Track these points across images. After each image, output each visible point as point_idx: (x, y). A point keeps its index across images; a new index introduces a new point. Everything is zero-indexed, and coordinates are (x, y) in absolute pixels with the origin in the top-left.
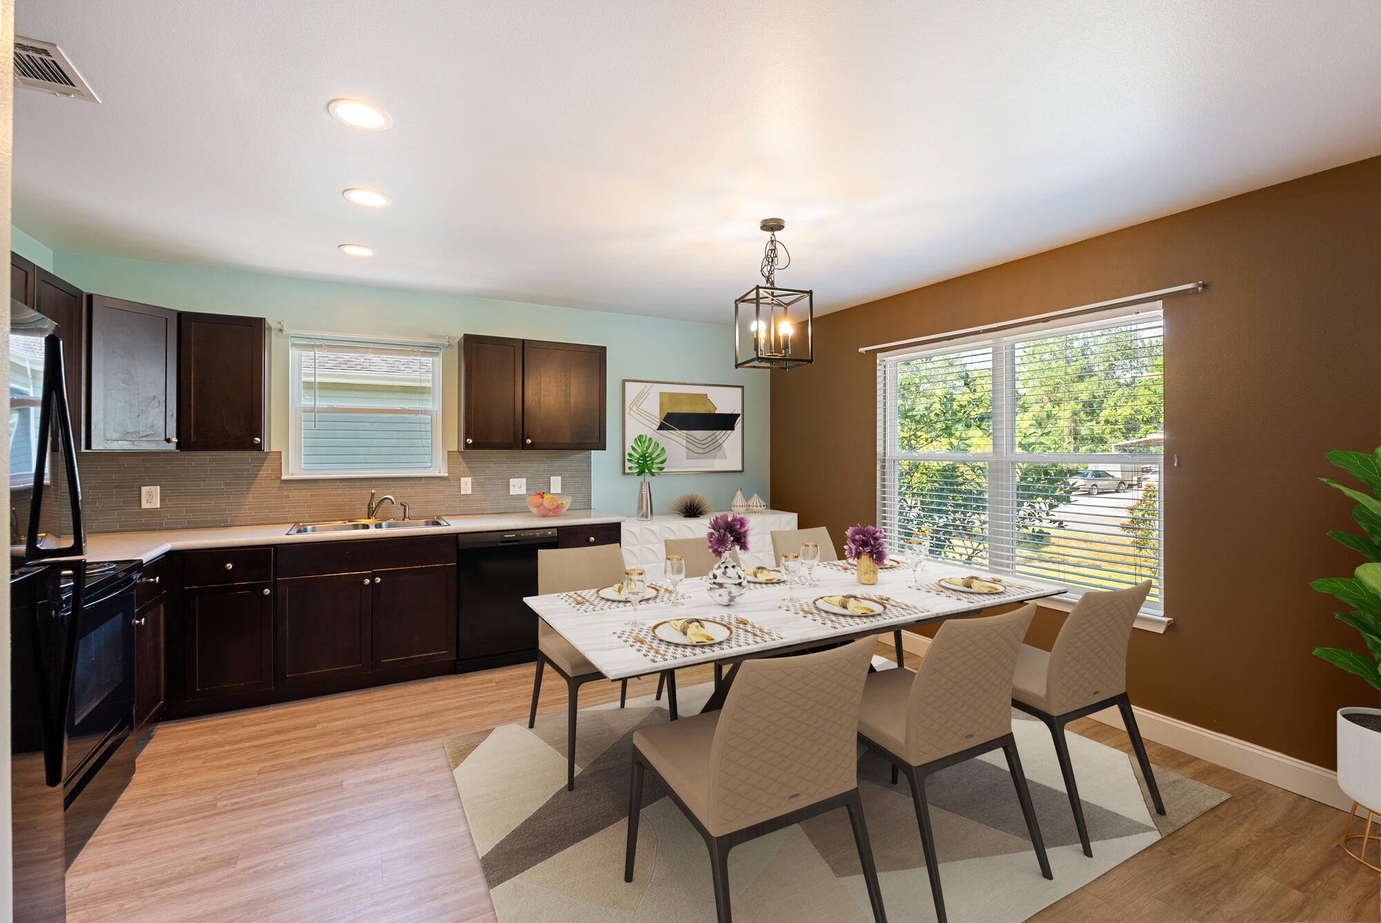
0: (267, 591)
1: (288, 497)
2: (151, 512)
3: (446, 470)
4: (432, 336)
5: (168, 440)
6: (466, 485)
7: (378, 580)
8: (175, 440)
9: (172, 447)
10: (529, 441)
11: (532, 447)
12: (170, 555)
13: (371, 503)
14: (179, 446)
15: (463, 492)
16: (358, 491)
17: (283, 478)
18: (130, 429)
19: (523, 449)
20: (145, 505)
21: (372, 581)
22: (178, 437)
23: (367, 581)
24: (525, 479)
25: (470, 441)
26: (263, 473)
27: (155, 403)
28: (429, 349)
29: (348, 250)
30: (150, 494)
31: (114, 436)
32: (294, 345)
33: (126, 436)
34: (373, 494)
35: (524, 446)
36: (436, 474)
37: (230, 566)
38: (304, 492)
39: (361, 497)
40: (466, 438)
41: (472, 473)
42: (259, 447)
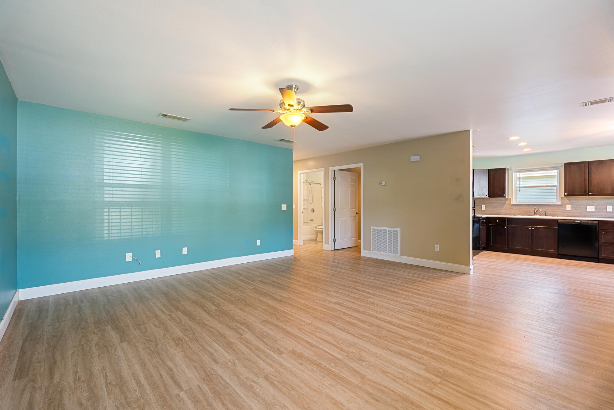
0: (505, 227)
1: (513, 209)
2: (484, 210)
3: (561, 203)
4: (555, 164)
5: (486, 195)
6: (569, 208)
7: (533, 228)
8: (488, 195)
9: (487, 197)
10: (590, 193)
11: (592, 195)
12: (487, 217)
13: (535, 211)
14: (489, 197)
15: (567, 209)
16: (532, 208)
17: (512, 204)
18: (480, 193)
19: (588, 196)
20: (482, 209)
21: (531, 229)
22: (488, 194)
23: (530, 228)
24: (594, 206)
25: (566, 194)
26: (507, 203)
27: (484, 188)
28: (554, 168)
29: (523, 150)
30: (483, 207)
31: (477, 195)
32: (514, 172)
33: (479, 195)
34: (535, 209)
35: (589, 195)
36: (557, 204)
37: (498, 221)
38: (517, 208)
39: (532, 210)
40: (565, 193)
41: (571, 204)
42: (505, 197)
